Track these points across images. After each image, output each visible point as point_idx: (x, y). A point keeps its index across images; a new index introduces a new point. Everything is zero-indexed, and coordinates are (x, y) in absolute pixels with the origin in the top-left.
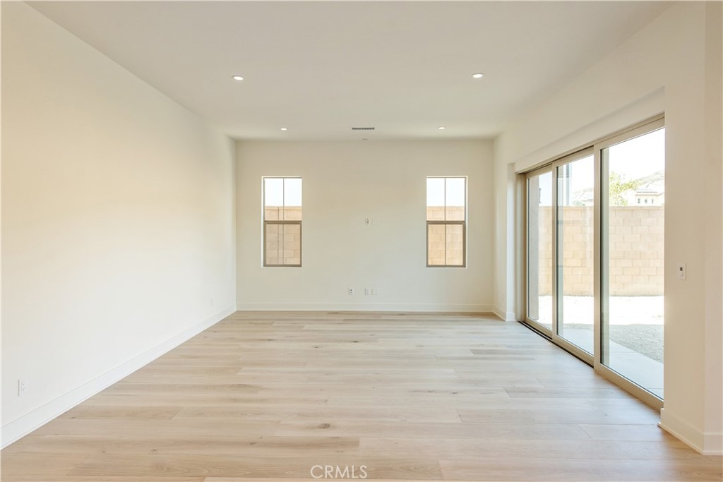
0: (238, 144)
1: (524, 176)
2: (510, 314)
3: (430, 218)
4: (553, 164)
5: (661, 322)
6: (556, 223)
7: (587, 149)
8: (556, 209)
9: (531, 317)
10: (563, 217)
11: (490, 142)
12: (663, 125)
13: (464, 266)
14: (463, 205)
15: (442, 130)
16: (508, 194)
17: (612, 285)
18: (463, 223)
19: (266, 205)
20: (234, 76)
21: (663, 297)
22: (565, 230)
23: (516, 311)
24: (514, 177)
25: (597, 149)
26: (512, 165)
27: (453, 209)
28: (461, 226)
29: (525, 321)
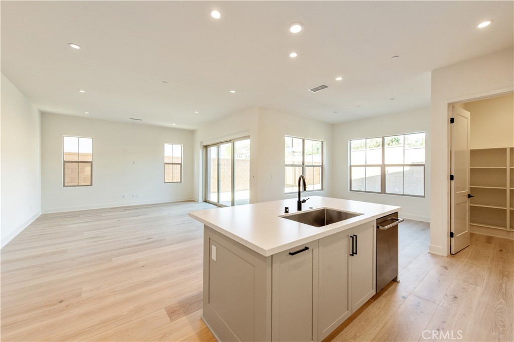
0: (43, 114)
1: (206, 147)
2: (201, 200)
3: (166, 161)
4: (217, 144)
5: (249, 198)
6: (219, 165)
7: (230, 141)
9: (208, 199)
11: (192, 132)
12: (249, 138)
13: (181, 182)
14: (180, 157)
15: (174, 125)
16: (200, 153)
17: (236, 188)
18: (181, 164)
20: (79, 90)
21: (249, 191)
23: (203, 198)
24: (202, 147)
25: (232, 142)
26: (202, 142)
28: (180, 165)
29: (206, 201)
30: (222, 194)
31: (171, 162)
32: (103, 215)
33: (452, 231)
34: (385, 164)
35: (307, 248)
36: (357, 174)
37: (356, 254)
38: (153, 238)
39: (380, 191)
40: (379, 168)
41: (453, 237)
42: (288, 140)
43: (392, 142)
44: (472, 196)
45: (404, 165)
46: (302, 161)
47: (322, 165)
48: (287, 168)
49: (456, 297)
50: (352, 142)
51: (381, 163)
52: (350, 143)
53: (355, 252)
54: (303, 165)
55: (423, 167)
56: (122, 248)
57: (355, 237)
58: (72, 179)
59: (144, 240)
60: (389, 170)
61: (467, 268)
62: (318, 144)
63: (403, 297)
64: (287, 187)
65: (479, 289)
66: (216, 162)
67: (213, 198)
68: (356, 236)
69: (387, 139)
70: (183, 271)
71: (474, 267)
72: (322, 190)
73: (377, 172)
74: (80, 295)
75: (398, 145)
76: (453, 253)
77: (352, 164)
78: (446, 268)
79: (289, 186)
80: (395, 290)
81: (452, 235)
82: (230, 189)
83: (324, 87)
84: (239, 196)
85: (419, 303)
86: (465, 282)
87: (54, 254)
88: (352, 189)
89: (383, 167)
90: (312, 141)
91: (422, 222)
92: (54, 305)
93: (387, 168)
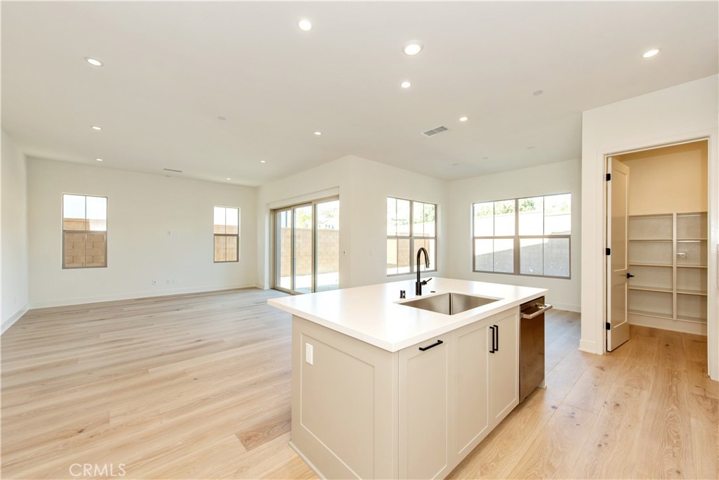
0: (29, 159)
1: (275, 211)
2: (267, 286)
3: (216, 232)
4: (292, 207)
5: (338, 281)
6: (293, 237)
7: (309, 203)
8: (293, 230)
9: (278, 285)
10: (297, 234)
11: (255, 190)
12: (338, 199)
13: (238, 261)
14: (237, 225)
15: (229, 180)
16: (266, 220)
17: (319, 269)
18: (237, 235)
19: (64, 217)
20: (92, 126)
22: (297, 241)
23: (270, 283)
24: (269, 211)
25: (313, 203)
26: (268, 204)
27: (231, 227)
28: (236, 237)
29: (274, 288)
30: (297, 278)
31: (224, 233)
32: (125, 309)
33: (609, 321)
34: (520, 235)
35: (440, 342)
36: (482, 248)
37: (497, 350)
38: (205, 340)
39: (513, 272)
40: (512, 240)
41: (609, 329)
42: (391, 202)
43: (525, 206)
44: (632, 276)
45: (543, 237)
46: (409, 232)
47: (436, 237)
48: (389, 241)
49: (617, 405)
50: (475, 205)
51: (513, 234)
52: (473, 207)
53: (495, 348)
54: (411, 236)
55: (568, 239)
56: (161, 355)
57: (495, 328)
58: (73, 257)
59: (191, 343)
60: (524, 243)
61: (629, 368)
62: (430, 208)
63: (553, 407)
64: (391, 267)
65: (646, 394)
66: (289, 233)
67: (285, 283)
68: (497, 327)
69: (521, 202)
70: (255, 384)
71: (637, 367)
72: (436, 270)
73: (510, 244)
74: (108, 422)
75: (533, 211)
76: (609, 349)
77: (475, 236)
78: (602, 369)
79: (392, 266)
80: (542, 398)
81: (608, 326)
82: (310, 270)
83: (443, 129)
84: (322, 280)
85: (573, 413)
86: (627, 385)
87: (58, 365)
88: (476, 270)
89: (517, 238)
90: (422, 204)
91: (567, 311)
92: (71, 436)
93: (521, 241)
